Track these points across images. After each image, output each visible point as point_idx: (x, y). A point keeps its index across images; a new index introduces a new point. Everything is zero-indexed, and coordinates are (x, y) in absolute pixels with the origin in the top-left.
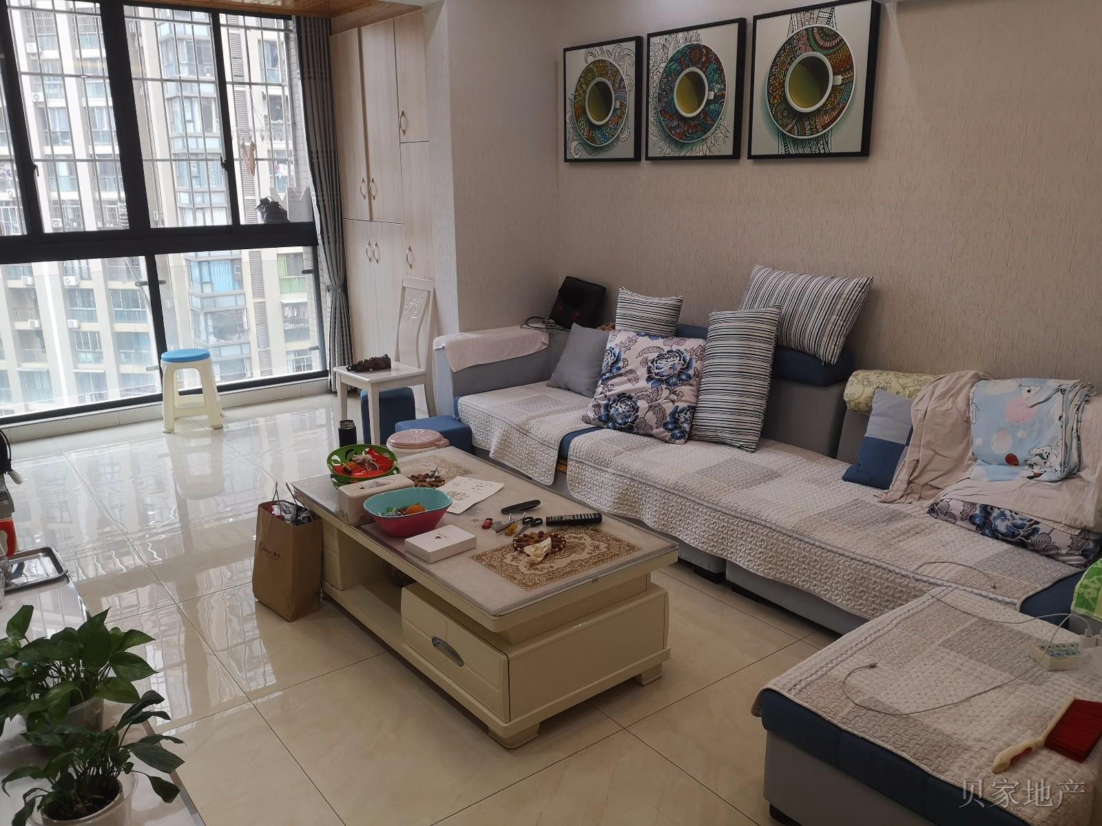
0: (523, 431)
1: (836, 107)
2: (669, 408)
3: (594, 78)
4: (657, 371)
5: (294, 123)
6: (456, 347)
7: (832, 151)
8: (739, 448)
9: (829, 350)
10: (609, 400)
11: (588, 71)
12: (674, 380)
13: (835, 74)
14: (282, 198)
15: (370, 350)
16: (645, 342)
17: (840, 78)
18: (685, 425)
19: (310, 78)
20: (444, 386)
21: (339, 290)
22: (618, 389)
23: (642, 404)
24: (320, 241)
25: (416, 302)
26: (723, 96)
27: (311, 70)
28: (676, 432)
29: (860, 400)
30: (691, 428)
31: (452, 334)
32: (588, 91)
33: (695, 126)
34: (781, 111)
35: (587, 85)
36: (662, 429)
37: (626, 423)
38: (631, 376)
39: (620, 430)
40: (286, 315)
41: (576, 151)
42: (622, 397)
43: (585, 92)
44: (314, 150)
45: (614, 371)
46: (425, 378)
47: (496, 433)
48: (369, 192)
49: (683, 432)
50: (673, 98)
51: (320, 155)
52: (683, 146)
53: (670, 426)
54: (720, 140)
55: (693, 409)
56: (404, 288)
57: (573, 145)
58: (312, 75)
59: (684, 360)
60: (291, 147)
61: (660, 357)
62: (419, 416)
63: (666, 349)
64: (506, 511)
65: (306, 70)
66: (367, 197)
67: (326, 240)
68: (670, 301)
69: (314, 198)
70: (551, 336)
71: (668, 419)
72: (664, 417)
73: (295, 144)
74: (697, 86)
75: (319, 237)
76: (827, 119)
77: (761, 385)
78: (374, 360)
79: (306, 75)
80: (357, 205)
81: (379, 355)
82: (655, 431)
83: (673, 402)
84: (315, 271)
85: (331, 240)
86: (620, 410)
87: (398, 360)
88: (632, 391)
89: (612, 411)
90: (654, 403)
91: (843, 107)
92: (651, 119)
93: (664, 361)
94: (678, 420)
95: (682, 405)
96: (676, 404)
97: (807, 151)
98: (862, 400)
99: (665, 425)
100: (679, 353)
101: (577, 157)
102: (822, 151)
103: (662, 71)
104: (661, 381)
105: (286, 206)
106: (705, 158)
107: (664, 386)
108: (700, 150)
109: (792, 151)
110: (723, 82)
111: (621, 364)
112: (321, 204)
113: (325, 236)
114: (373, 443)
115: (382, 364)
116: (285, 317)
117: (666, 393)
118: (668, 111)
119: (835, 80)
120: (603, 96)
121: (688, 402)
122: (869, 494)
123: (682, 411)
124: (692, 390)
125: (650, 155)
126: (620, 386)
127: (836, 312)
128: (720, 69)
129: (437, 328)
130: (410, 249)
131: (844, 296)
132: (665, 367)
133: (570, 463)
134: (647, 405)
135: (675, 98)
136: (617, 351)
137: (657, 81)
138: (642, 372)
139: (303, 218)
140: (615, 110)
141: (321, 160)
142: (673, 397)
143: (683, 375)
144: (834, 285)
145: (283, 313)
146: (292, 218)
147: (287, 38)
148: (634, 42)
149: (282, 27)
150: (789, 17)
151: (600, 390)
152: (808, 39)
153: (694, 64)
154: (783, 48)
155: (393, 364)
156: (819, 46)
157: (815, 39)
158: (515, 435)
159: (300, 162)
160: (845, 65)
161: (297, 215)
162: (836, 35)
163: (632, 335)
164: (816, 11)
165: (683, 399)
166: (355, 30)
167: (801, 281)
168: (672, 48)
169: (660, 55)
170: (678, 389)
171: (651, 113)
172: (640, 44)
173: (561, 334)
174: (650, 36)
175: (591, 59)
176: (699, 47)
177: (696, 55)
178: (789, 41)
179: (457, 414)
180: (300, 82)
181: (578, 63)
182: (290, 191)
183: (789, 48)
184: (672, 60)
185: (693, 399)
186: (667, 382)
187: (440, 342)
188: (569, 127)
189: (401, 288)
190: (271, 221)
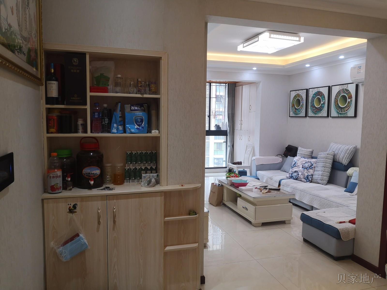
0: (271, 179)
1: (349, 106)
2: (306, 174)
3: (296, 98)
4: (305, 166)
5: (225, 107)
6: (257, 159)
7: (348, 116)
8: (322, 184)
9: (345, 162)
10: (293, 172)
11: (295, 96)
12: (308, 168)
13: (348, 99)
14: (220, 124)
15: (237, 160)
16: (303, 159)
17: (349, 100)
18: (310, 179)
19: (230, 97)
20: (254, 169)
21: (232, 147)
22: (295, 170)
23: (300, 173)
24: (228, 135)
25: (249, 149)
26: (325, 103)
27: (230, 95)
28: (308, 180)
29: (350, 173)
30: (312, 180)
31: (257, 156)
32: (295, 101)
33: (319, 110)
34: (338, 107)
35: (295, 99)
36: (304, 179)
37: (296, 178)
38: (298, 167)
39: (294, 179)
41: (292, 114)
42: (295, 172)
43: (294, 101)
44: (229, 113)
45: (295, 166)
46: (250, 167)
47: (265, 179)
48: (241, 124)
49: (309, 180)
50: (314, 103)
51: (230, 114)
52: (316, 114)
53: (306, 179)
54: (324, 113)
55: (312, 175)
56: (247, 146)
57: (291, 113)
58: (230, 96)
59: (311, 164)
61: (306, 163)
62: (248, 175)
63: (307, 161)
64: (260, 187)
66: (240, 124)
67: (230, 135)
68: (311, 150)
69: (228, 125)
70: (283, 159)
71: (306, 177)
72: (305, 176)
73: (225, 110)
74: (319, 100)
75: (228, 134)
76: (347, 109)
77: (329, 170)
80: (238, 126)
81: (239, 161)
82: (302, 180)
83: (308, 173)
84: (226, 142)
85: (231, 134)
86: (295, 175)
87: (244, 163)
88: (298, 170)
89: (293, 175)
90: (303, 173)
91: (350, 107)
92: (309, 107)
93: (306, 164)
94: (308, 177)
95: (309, 174)
96: (308, 174)
97: (343, 116)
98: (351, 173)
99: (305, 178)
100: (311, 162)
101: (292, 116)
102: (346, 116)
103: (312, 97)
104: (305, 168)
105: (221, 126)
106: (321, 117)
107: (306, 169)
108: (320, 115)
109: (340, 116)
110: (325, 100)
111: (296, 164)
112: (229, 126)
113: (230, 133)
115: (240, 163)
117: (306, 171)
118: (313, 106)
119: (348, 100)
120: (299, 102)
121: (311, 173)
122: (348, 194)
123: (309, 176)
124: (313, 171)
125: (309, 116)
126: (295, 169)
127: (347, 153)
128: (324, 97)
129: (254, 155)
130: (249, 137)
131: (349, 150)
132: (307, 165)
133: (281, 186)
134: (301, 174)
135: (315, 103)
136: (296, 161)
137: (311, 99)
138: (301, 166)
139: (225, 129)
140: (301, 105)
141: (230, 116)
142: (308, 172)
143: (311, 167)
144: (347, 147)
145: (214, 161)
146: (222, 129)
147: (225, 87)
148: (306, 90)
149: (225, 85)
150: (339, 86)
151: (291, 170)
152: (343, 91)
153: (319, 95)
154: (338, 93)
155: (242, 164)
156: (345, 93)
157: (344, 91)
158: (269, 180)
159: (225, 116)
160: (350, 97)
161: (223, 128)
162: (349, 90)
163: (300, 157)
164: (345, 85)
165: (310, 172)
166: (241, 86)
167: (340, 146)
168: (314, 92)
169: (312, 93)
170: (309, 170)
171: (309, 106)
172: (307, 91)
173: (285, 158)
174: (309, 89)
175: (296, 93)
176: (320, 92)
177: (319, 93)
178: (339, 91)
179: (256, 175)
180: (227, 98)
181: (293, 94)
182: (222, 123)
183: (339, 93)
184: (314, 94)
185: (313, 173)
186: (306, 168)
187: (254, 158)
188: (290, 109)
189: (246, 146)
190: (217, 130)
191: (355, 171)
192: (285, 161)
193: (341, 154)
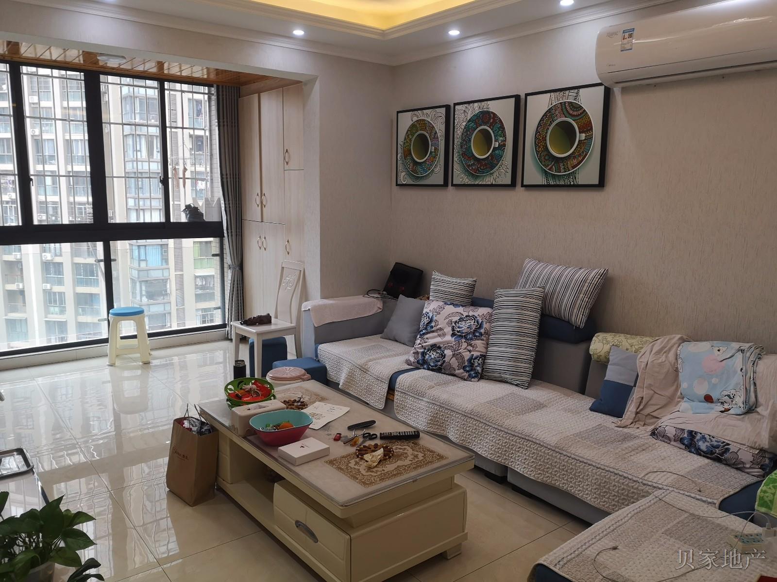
0: (364, 370)
1: (581, 155)
2: (467, 355)
3: (417, 131)
4: (459, 329)
5: (211, 155)
6: (318, 309)
7: (580, 183)
8: (516, 385)
9: (579, 318)
10: (425, 349)
11: (413, 126)
12: (471, 336)
13: (580, 133)
14: (201, 204)
15: (257, 310)
16: (450, 309)
17: (583, 135)
18: (478, 368)
19: (224, 125)
20: (308, 337)
21: (237, 269)
22: (431, 342)
23: (448, 353)
24: (226, 235)
25: (291, 278)
26: (504, 145)
27: (225, 120)
28: (472, 373)
29: (601, 354)
30: (482, 371)
31: (316, 300)
32: (413, 140)
33: (486, 165)
34: (544, 156)
35: (413, 136)
36: (462, 371)
37: (436, 366)
38: (440, 333)
39: (432, 370)
40: (197, 283)
41: (404, 178)
42: (434, 347)
43: (410, 140)
44: (224, 173)
45: (429, 329)
46: (295, 331)
47: (345, 370)
48: (262, 203)
49: (477, 373)
50: (470, 147)
51: (228, 176)
52: (477, 177)
53: (467, 369)
54: (502, 174)
55: (484, 357)
56: (283, 268)
57: (402, 175)
58: (225, 123)
59: (478, 322)
60: (208, 169)
61: (461, 320)
62: (289, 357)
63: (465, 314)
64: (351, 428)
65: (221, 120)
66: (260, 206)
67: (230, 234)
68: (469, 281)
69: (223, 205)
70: (384, 303)
71: (466, 364)
72: (463, 362)
73: (211, 169)
74: (486, 138)
75: (225, 232)
76: (575, 162)
77: (532, 342)
78: (260, 317)
79: (221, 124)
80: (252, 211)
81: (264, 314)
82: (457, 372)
83: (470, 351)
84: (221, 255)
85: (233, 233)
86: (433, 356)
87: (276, 317)
88: (441, 343)
89: (427, 356)
90: (456, 352)
91: (586, 155)
92: (455, 159)
93: (463, 323)
94: (473, 364)
95: (476, 354)
96: (472, 353)
97: (562, 183)
98: (602, 353)
99: (464, 368)
100: (474, 317)
101: (404, 183)
102: (572, 183)
103: (463, 127)
104: (461, 337)
105: (203, 210)
106: (492, 186)
107: (463, 340)
108: (488, 180)
109: (552, 182)
110: (505, 136)
111: (433, 324)
112: (228, 209)
113: (229, 231)
114: (256, 377)
115: (265, 320)
116: (196, 285)
117: (465, 345)
118: (467, 154)
119: (580, 136)
120: (423, 143)
121: (480, 352)
122: (608, 421)
123: (476, 358)
124: (483, 343)
125: (454, 183)
126: (432, 339)
128: (502, 128)
129: (305, 296)
130: (288, 241)
131: (588, 281)
132: (464, 326)
133: (396, 393)
134: (451, 353)
135: (472, 145)
136: (431, 315)
137: (460, 134)
138: (448, 330)
139: (215, 218)
140: (431, 152)
141: (229, 180)
142: (470, 348)
143: (476, 333)
144: (581, 274)
145: (195, 282)
146: (206, 218)
147: (210, 99)
148: (445, 108)
149: (207, 91)
150: (549, 95)
151: (418, 341)
152: (562, 110)
153: (485, 124)
154: (545, 115)
155: (273, 320)
156: (570, 114)
157: (567, 110)
158: (358, 373)
159: (214, 181)
160: (587, 127)
161: (210, 217)
162: (581, 107)
163: (441, 304)
164: (567, 92)
165: (477, 349)
166: (257, 95)
167: (558, 270)
168: (470, 113)
169: (462, 117)
170: (473, 342)
171: (456, 155)
172: (449, 110)
173: (391, 302)
174: (455, 104)
175: (415, 119)
176: (488, 113)
177: (487, 117)
178: (549, 111)
179: (317, 356)
180: (217, 128)
181: (407, 121)
182: (207, 200)
183: (549, 115)
184: (469, 121)
185: (484, 350)
186: (465, 337)
187: (307, 305)
188: (399, 162)
189: (280, 268)
190: (192, 220)
191: (613, 345)
192: (392, 312)
193: (564, 295)
